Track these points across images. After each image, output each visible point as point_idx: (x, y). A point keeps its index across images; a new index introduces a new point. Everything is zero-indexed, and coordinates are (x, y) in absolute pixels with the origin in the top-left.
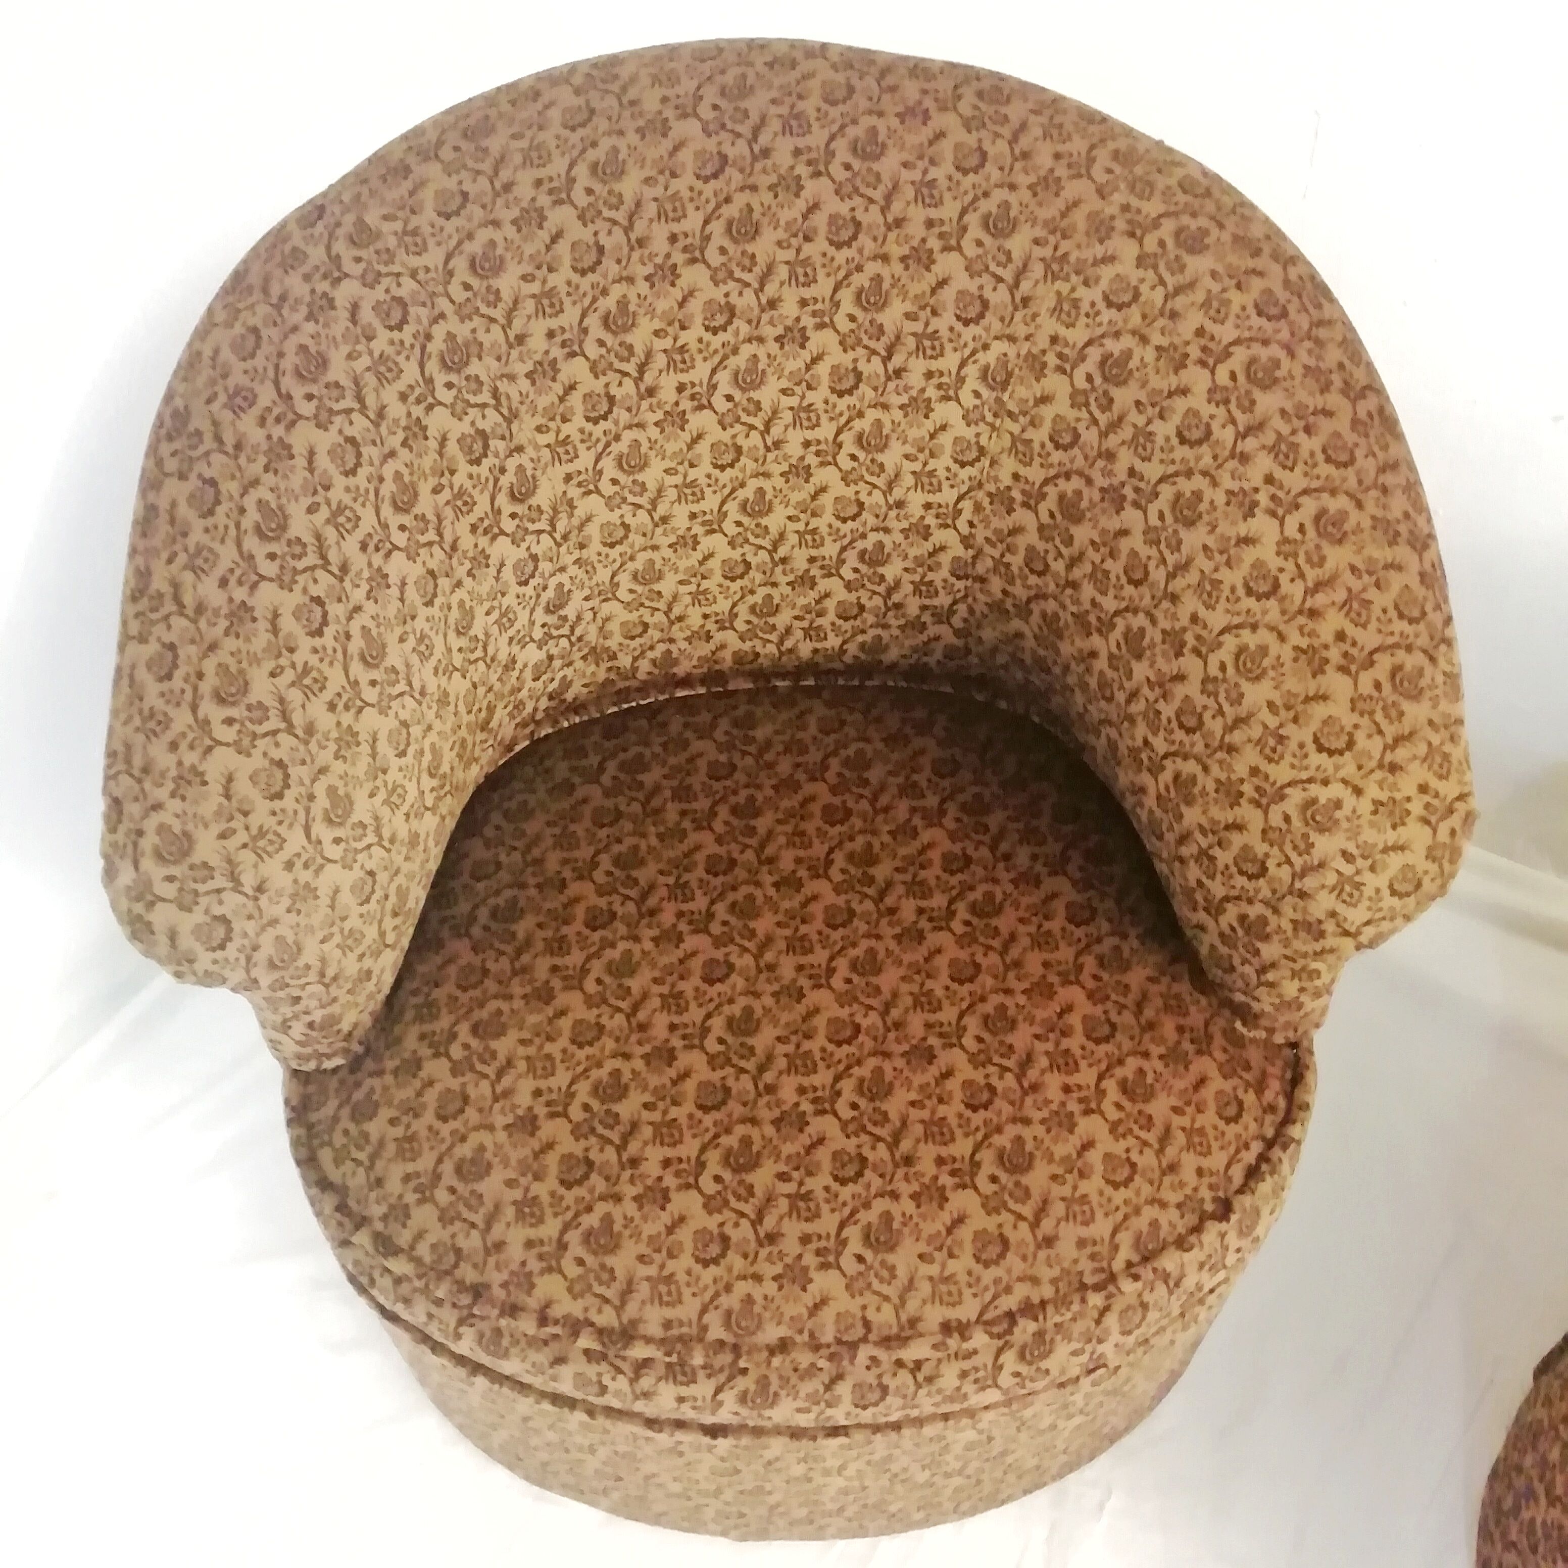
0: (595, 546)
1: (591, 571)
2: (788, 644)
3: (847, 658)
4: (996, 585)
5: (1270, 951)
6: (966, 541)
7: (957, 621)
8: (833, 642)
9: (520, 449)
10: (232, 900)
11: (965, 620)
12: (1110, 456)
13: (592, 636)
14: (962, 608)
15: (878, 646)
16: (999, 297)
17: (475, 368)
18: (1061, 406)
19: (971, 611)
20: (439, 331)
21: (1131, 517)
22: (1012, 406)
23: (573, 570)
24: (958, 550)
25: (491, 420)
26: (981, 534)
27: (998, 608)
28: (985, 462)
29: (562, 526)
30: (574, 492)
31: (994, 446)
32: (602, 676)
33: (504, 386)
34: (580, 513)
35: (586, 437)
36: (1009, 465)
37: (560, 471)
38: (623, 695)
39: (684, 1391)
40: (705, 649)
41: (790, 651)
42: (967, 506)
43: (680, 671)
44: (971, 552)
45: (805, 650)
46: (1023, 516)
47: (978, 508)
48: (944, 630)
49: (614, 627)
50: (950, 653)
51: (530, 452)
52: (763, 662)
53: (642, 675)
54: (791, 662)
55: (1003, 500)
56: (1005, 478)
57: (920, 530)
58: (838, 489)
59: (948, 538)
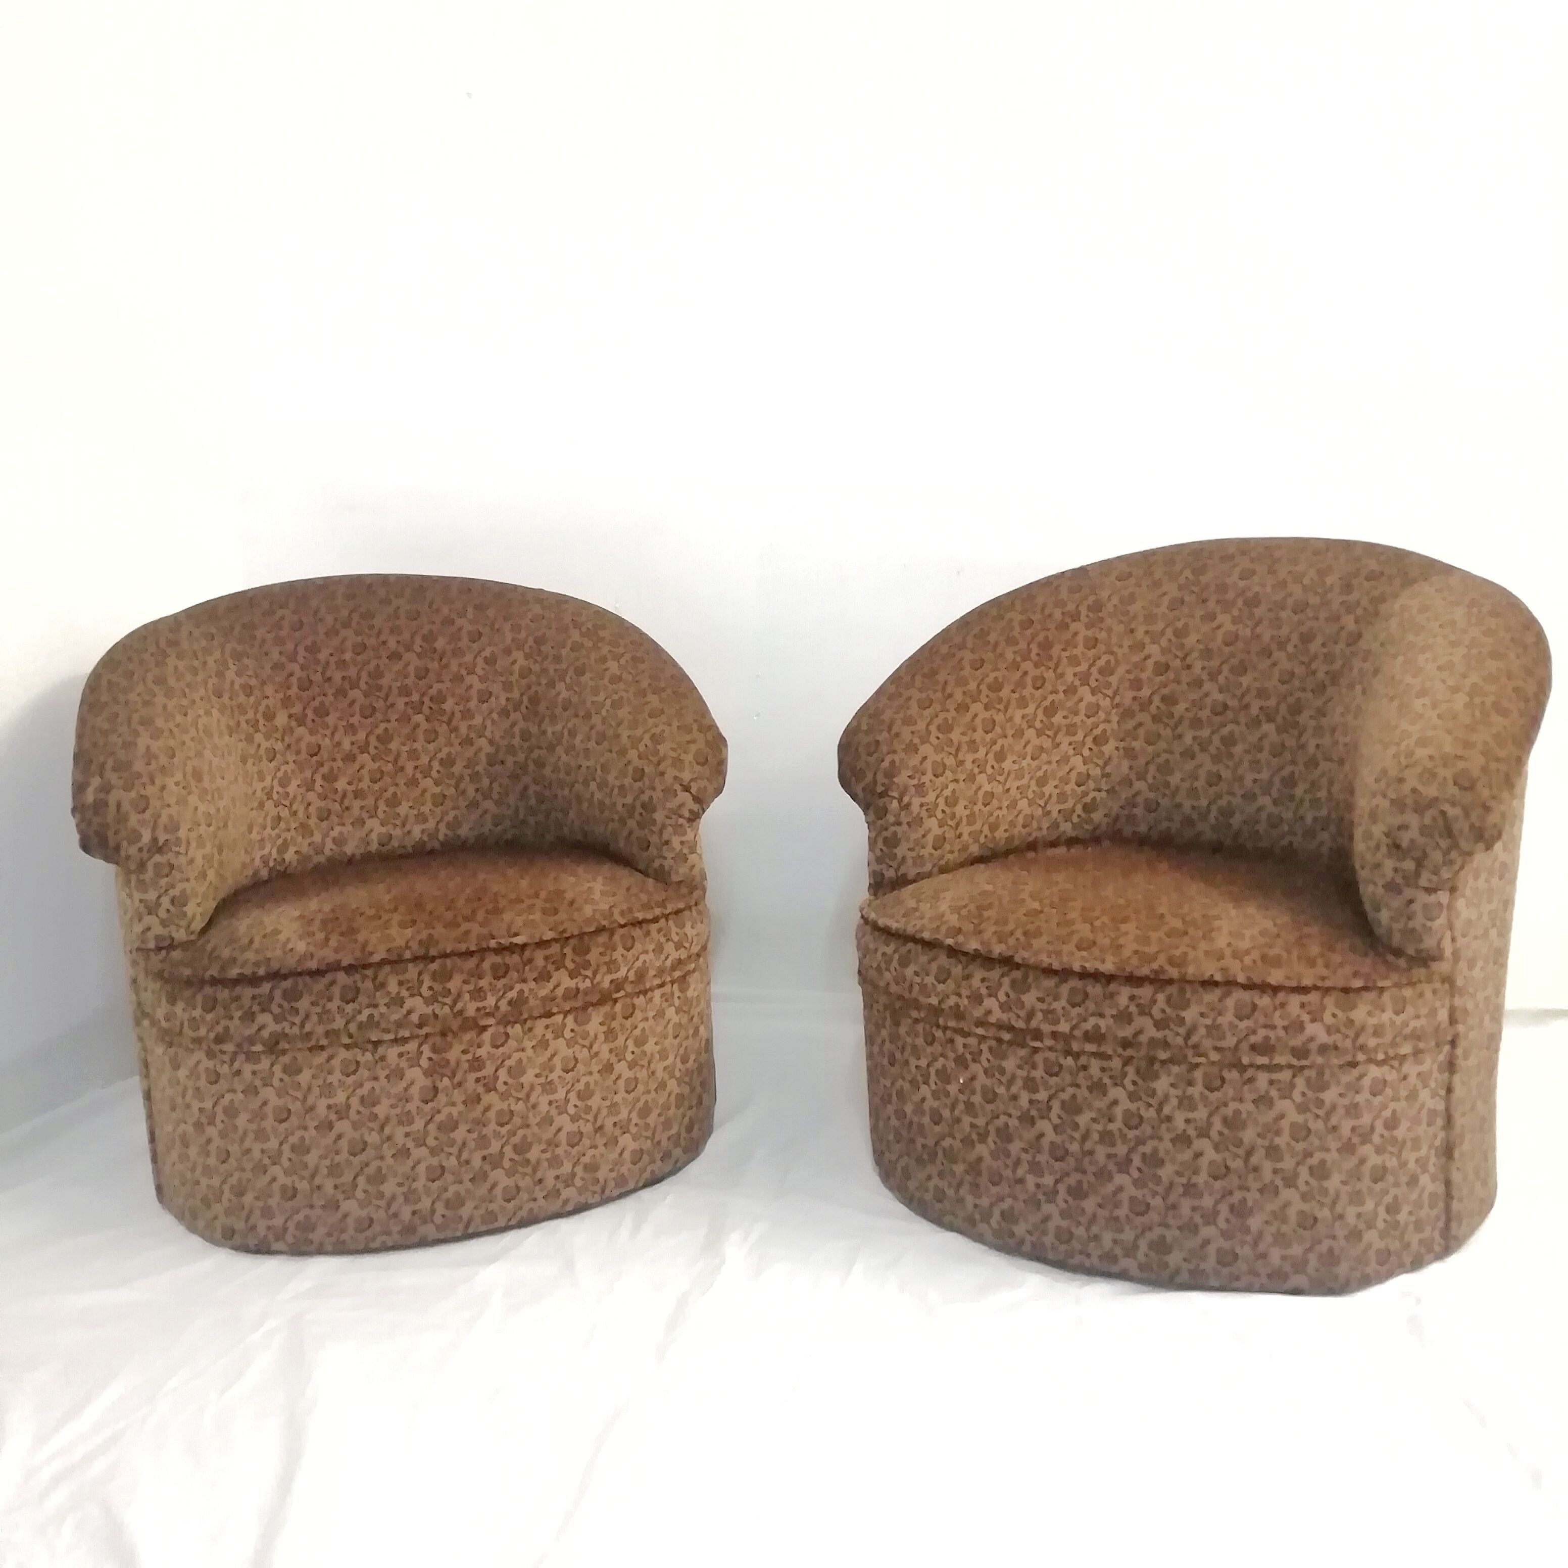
0: (304, 754)
2: (407, 829)
3: (441, 837)
4: (510, 761)
6: (491, 742)
7: (495, 796)
8: (431, 825)
9: (267, 698)
11: (499, 793)
12: (546, 670)
14: (497, 786)
15: (454, 825)
16: (486, 630)
18: (522, 662)
19: (501, 784)
21: (560, 687)
22: (499, 670)
23: (292, 765)
24: (488, 749)
26: (497, 734)
27: (513, 776)
28: (493, 699)
31: (495, 689)
32: (305, 849)
35: (299, 698)
36: (503, 696)
38: (317, 867)
40: (362, 834)
41: (409, 833)
42: (488, 723)
43: (348, 851)
44: (495, 748)
45: (417, 831)
46: (515, 716)
47: (494, 722)
48: (489, 805)
50: (495, 821)
51: (272, 700)
52: (395, 843)
53: (327, 852)
54: (409, 843)
55: (505, 713)
56: (503, 702)
57: (468, 741)
58: (425, 725)
59: (483, 742)
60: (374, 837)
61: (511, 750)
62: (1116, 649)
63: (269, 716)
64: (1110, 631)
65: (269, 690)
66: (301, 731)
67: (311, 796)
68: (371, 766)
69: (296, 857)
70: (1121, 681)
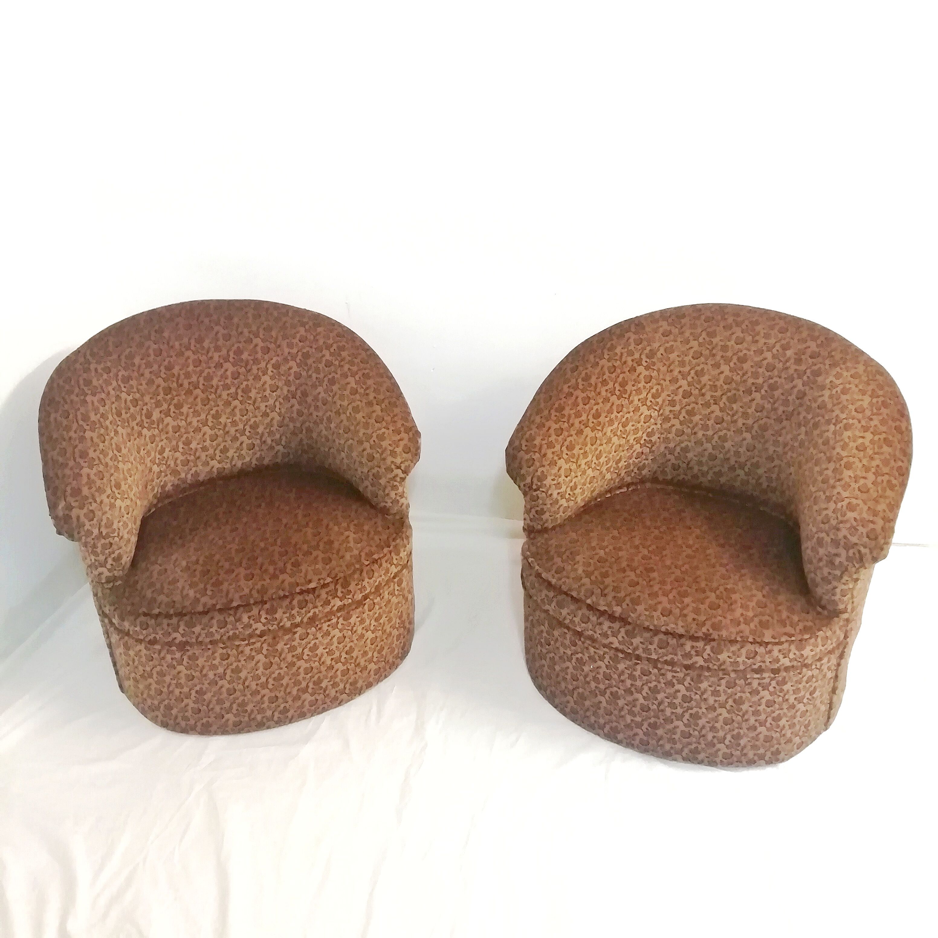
0: (171, 433)
1: (170, 442)
2: (233, 463)
3: (253, 465)
4: (291, 425)
5: (383, 481)
6: (280, 414)
7: (283, 443)
8: (248, 459)
9: (147, 404)
10: (94, 505)
11: (285, 442)
12: (310, 376)
13: (172, 465)
14: (284, 438)
15: (261, 458)
16: (272, 346)
17: (131, 382)
18: (295, 369)
19: (286, 437)
20: (120, 374)
21: (320, 389)
22: (282, 373)
23: (165, 441)
24: (278, 418)
25: (138, 396)
26: (283, 410)
27: (294, 433)
28: (279, 390)
29: (161, 427)
30: (163, 416)
31: (280, 384)
32: (176, 482)
33: (140, 387)
34: (165, 423)
35: (165, 400)
36: (285, 389)
37: (158, 410)
38: (184, 490)
39: (250, 614)
40: (208, 469)
41: (235, 465)
42: (277, 404)
43: (201, 478)
44: (282, 418)
45: (239, 464)
46: (294, 401)
47: (280, 404)
48: (280, 448)
49: (178, 462)
50: (284, 455)
51: (149, 405)
52: (227, 471)
53: (189, 482)
54: (235, 470)
55: (287, 399)
56: (285, 392)
57: (266, 415)
58: (240, 406)
59: (274, 415)
60: (215, 470)
61: (292, 419)
62: (662, 382)
63: (149, 415)
64: (658, 371)
65: (147, 398)
66: (168, 420)
67: (178, 454)
68: (210, 432)
69: (171, 488)
70: (664, 401)
